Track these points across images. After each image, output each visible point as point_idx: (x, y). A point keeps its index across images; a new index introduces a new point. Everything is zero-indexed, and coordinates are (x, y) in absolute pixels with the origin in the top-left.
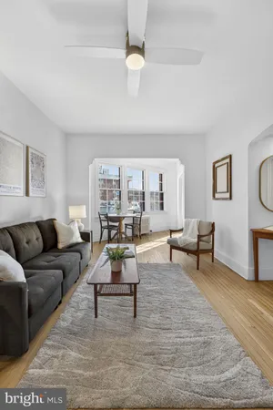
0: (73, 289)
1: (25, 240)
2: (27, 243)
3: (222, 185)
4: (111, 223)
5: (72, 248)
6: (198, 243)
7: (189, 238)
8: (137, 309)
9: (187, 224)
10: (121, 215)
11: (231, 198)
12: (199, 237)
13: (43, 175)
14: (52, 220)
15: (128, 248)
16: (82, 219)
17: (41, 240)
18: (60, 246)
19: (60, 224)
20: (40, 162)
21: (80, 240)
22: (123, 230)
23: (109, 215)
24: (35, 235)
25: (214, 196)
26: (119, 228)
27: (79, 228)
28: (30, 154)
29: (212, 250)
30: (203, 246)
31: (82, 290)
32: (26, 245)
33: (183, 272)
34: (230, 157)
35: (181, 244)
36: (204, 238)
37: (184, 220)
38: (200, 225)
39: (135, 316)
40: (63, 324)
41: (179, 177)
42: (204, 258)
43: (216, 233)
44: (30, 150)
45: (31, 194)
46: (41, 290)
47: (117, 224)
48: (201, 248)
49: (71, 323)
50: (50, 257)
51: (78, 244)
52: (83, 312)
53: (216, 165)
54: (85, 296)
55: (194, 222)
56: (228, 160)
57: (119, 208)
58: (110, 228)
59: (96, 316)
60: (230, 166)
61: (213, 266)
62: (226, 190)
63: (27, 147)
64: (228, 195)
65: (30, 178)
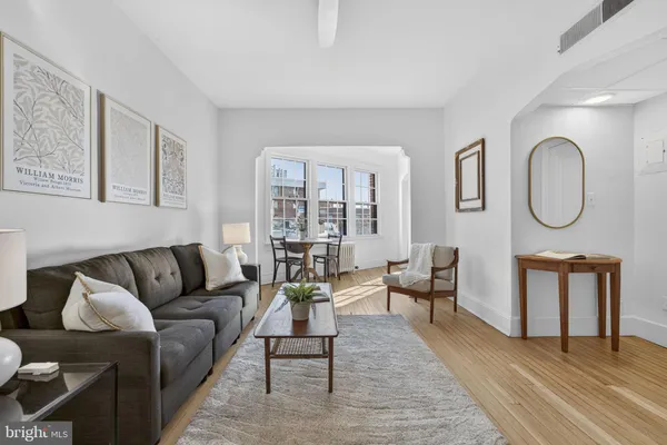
0: (231, 353)
1: (154, 276)
2: (157, 278)
3: (470, 189)
4: (290, 254)
5: (229, 289)
6: (432, 281)
7: (418, 273)
8: (334, 379)
9: (415, 253)
10: (307, 240)
11: (484, 208)
12: (434, 270)
13: (181, 172)
14: (197, 245)
15: (319, 289)
16: (244, 245)
17: (178, 274)
18: (210, 286)
19: (209, 250)
20: (177, 151)
21: (241, 278)
22: (311, 266)
23: (287, 240)
24: (169, 266)
25: (457, 206)
26: (304, 262)
27: (240, 259)
28: (161, 139)
29: (454, 293)
30: (440, 285)
31: (244, 354)
32: (155, 282)
33: (406, 328)
34: (483, 142)
35: (403, 284)
36: (441, 273)
37: (410, 246)
38: (435, 253)
39: (331, 390)
40: (216, 403)
41: (402, 178)
42: (441, 306)
43: (459, 264)
44: (161, 132)
45: (162, 203)
46: (180, 347)
47: (301, 256)
48: (436, 288)
49: (229, 402)
50: (193, 302)
51: (238, 283)
52: (247, 385)
53: (461, 156)
54: (250, 362)
55: (426, 248)
56: (479, 148)
57: (304, 229)
58: (288, 262)
59: (268, 391)
60: (482, 157)
61: (455, 318)
62: (476, 196)
63: (157, 127)
64: (478, 204)
65: (161, 176)
